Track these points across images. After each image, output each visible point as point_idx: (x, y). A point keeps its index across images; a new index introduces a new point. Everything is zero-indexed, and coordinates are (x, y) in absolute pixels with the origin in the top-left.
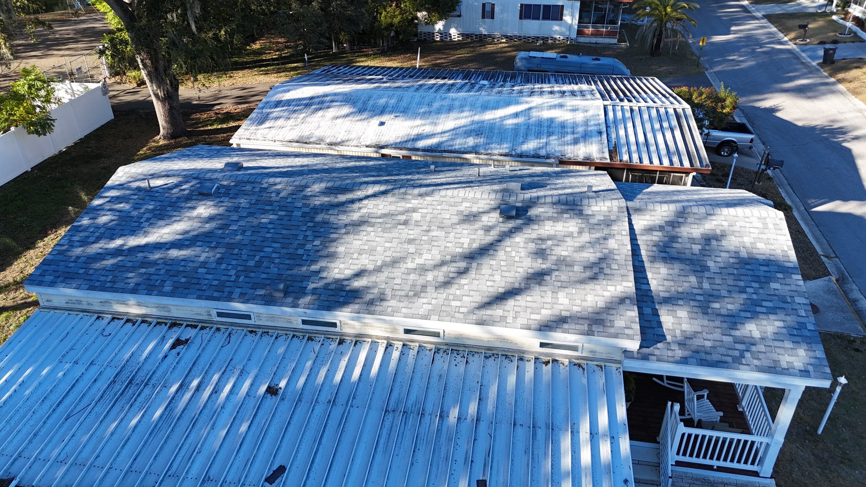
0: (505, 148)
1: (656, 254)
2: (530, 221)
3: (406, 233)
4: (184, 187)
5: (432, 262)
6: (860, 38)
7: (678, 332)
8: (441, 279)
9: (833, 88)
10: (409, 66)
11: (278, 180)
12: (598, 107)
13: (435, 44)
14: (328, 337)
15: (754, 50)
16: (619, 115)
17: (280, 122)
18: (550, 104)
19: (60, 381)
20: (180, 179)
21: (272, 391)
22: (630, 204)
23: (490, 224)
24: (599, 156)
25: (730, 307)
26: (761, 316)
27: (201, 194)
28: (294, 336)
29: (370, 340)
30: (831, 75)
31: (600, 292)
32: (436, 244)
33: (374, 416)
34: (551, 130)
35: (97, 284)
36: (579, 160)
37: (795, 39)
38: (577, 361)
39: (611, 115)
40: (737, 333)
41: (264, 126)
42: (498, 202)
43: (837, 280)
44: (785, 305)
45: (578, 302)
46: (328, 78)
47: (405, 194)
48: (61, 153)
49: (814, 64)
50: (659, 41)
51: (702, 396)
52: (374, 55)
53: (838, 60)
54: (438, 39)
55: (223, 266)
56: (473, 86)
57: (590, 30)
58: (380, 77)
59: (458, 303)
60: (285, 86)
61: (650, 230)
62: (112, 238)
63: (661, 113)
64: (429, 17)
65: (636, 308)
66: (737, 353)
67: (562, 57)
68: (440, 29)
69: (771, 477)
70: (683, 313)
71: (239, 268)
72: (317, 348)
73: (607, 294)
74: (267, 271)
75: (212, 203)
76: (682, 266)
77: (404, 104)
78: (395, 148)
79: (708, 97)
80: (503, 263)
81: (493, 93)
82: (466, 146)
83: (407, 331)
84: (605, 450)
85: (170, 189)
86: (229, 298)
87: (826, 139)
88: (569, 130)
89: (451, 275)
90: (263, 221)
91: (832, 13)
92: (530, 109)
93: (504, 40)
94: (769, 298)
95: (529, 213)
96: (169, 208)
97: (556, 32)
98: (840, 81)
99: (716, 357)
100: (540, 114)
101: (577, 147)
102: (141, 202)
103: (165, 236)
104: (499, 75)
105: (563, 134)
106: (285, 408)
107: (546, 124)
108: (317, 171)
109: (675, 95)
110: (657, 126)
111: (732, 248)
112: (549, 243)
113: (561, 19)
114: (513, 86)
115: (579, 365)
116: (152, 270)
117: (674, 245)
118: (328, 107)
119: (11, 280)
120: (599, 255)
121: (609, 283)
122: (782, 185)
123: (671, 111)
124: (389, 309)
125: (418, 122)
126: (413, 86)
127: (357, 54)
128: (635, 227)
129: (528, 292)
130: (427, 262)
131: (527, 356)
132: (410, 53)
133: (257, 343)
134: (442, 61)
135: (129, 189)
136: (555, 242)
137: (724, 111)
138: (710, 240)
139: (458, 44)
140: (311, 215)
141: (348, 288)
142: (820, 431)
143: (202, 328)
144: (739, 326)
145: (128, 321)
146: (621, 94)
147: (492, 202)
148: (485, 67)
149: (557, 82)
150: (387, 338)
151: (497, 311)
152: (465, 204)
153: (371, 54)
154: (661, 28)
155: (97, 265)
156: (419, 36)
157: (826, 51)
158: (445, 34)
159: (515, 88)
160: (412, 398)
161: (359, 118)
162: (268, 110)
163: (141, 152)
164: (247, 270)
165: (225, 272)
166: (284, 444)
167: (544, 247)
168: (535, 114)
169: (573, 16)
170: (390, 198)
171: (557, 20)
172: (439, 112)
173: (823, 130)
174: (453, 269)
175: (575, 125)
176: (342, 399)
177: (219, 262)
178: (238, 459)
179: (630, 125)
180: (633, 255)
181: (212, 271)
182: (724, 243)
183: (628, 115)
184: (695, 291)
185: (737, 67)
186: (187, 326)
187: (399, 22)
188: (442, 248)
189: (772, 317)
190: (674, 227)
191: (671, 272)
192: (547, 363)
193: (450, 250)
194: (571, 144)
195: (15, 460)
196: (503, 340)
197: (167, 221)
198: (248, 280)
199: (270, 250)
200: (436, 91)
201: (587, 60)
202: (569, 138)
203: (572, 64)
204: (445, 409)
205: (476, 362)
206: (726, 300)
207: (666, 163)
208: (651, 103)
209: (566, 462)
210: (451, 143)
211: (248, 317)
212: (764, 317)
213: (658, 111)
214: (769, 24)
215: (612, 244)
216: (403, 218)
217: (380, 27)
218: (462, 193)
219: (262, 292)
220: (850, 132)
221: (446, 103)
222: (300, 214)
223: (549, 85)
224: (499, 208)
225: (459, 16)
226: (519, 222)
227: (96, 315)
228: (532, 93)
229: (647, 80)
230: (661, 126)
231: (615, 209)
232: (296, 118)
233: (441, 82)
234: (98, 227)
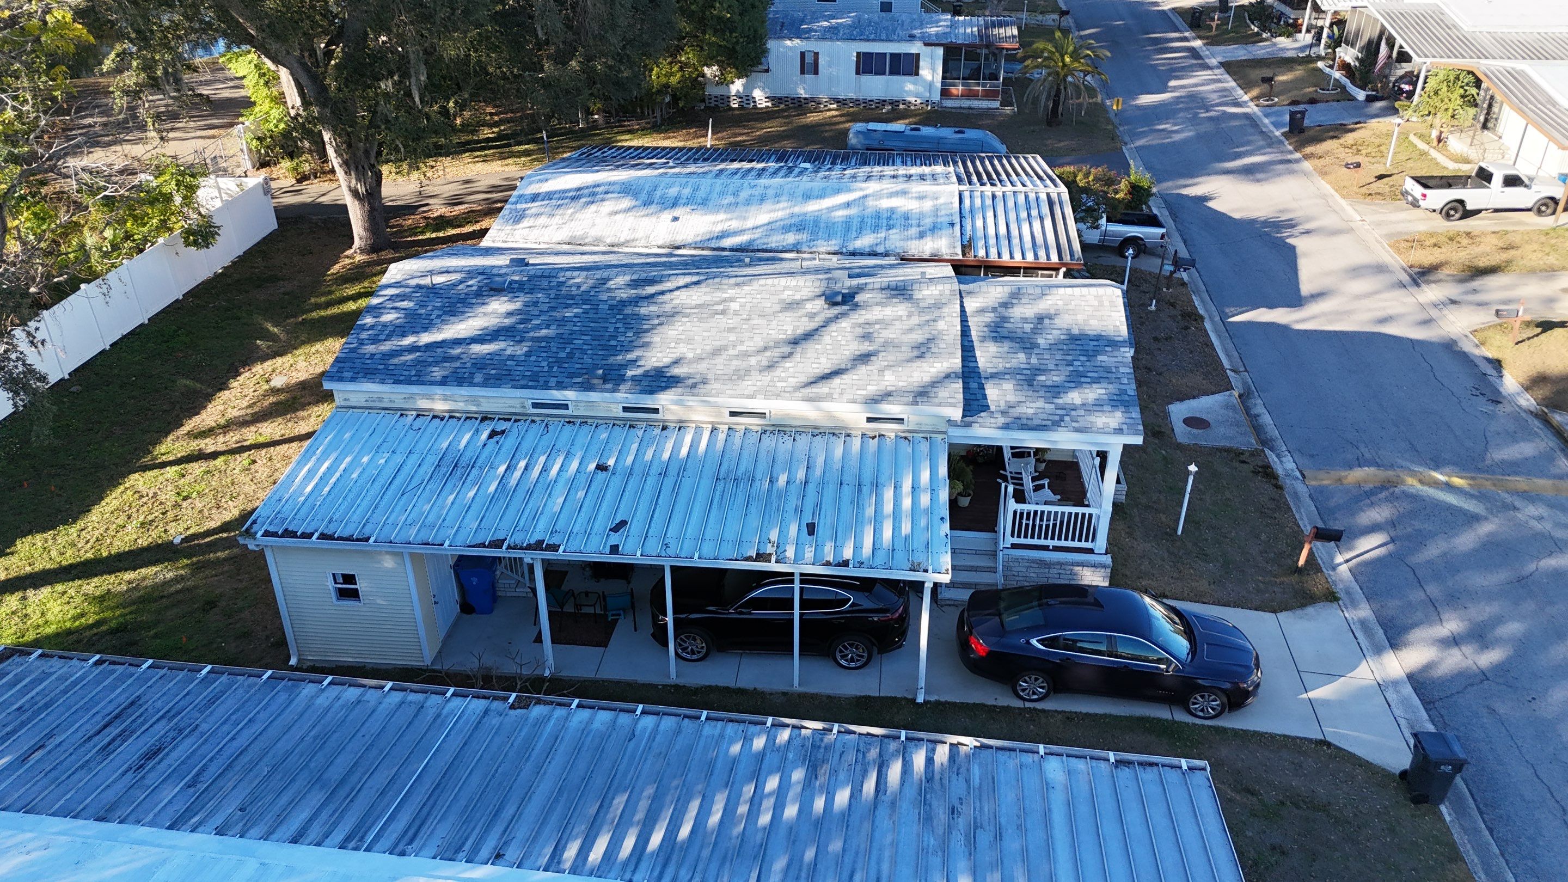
0: (834, 245)
1: (987, 334)
2: (856, 306)
3: (722, 321)
4: (470, 283)
5: (754, 349)
6: (1350, 95)
7: (1002, 404)
8: (765, 363)
9: (1295, 166)
10: (696, 145)
11: (576, 273)
12: (951, 194)
13: (730, 113)
14: (650, 425)
15: (1196, 115)
16: (978, 202)
17: (543, 220)
18: (891, 190)
19: (384, 467)
20: (463, 275)
21: (601, 468)
22: (963, 287)
23: (815, 311)
24: (948, 251)
25: (1055, 378)
26: (1084, 385)
27: (492, 289)
28: (614, 425)
29: (694, 425)
30: (1297, 149)
31: (927, 369)
32: (757, 331)
33: (706, 484)
34: (891, 222)
35: (402, 378)
36: (925, 257)
37: (1257, 98)
38: (903, 435)
39: (967, 202)
40: (1060, 401)
41: (521, 225)
42: (823, 289)
43: (1240, 396)
44: (1109, 375)
45: (905, 378)
46: (593, 163)
47: (720, 284)
48: (217, 276)
49: (1278, 133)
50: (1056, 104)
51: (1043, 486)
52: (642, 130)
53: (1310, 128)
54: (736, 106)
55: (533, 358)
56: (790, 170)
57: (958, 89)
58: (663, 160)
59: (784, 384)
60: (541, 174)
61: (982, 311)
62: (404, 335)
63: (1031, 198)
64: (722, 74)
65: (960, 381)
66: (1057, 418)
67: (912, 129)
68: (738, 91)
69: (1106, 553)
70: (1008, 386)
71: (550, 360)
72: (640, 433)
73: (933, 370)
74: (581, 361)
75: (506, 298)
76: (1013, 345)
77: (701, 194)
78: (695, 248)
79: (1096, 179)
80: (828, 347)
81: (817, 179)
82: (785, 244)
83: (733, 414)
84: (925, 500)
85: (455, 285)
86: (546, 387)
87: (1267, 234)
88: (914, 222)
89: (775, 360)
90: (567, 314)
91: (1319, 58)
92: (865, 197)
93: (835, 106)
94: (1095, 369)
95: (856, 300)
96: (459, 305)
97: (909, 93)
98: (1306, 157)
99: (1036, 422)
100: (878, 203)
101: (923, 241)
102: (426, 299)
103: (462, 332)
104: (826, 155)
105: (907, 227)
106: (616, 482)
107: (885, 216)
108: (616, 266)
109: (1055, 177)
110: (1024, 215)
111: (1066, 326)
112: (877, 326)
113: (917, 74)
114: (845, 169)
115: (906, 438)
116: (457, 364)
117: (1006, 325)
118: (603, 200)
119: (214, 424)
120: (927, 336)
121: (936, 360)
122: (1197, 292)
123: (1043, 197)
124: (714, 392)
125: (722, 216)
126: (711, 171)
127: (616, 130)
128: (967, 309)
129: (854, 372)
130: (749, 349)
131: (853, 433)
132: (697, 127)
133: (577, 431)
134: (744, 138)
135: (407, 287)
136: (884, 326)
137: (1117, 196)
138: (1042, 319)
139: (766, 113)
140: (620, 307)
141: (668, 375)
142: (1179, 532)
143: (516, 421)
144: (1062, 395)
145: (434, 417)
146: (985, 177)
147: (816, 290)
148: (807, 146)
149: (904, 163)
150: (712, 423)
151: (823, 388)
152: (787, 293)
153: (638, 130)
154: (1058, 85)
155: (395, 361)
156: (707, 101)
157: (1292, 114)
158: (746, 98)
159: (847, 172)
160: (742, 469)
161: (645, 212)
162: (524, 206)
163: (332, 271)
164: (559, 362)
165: (536, 364)
166: (622, 506)
167: (871, 331)
168: (871, 203)
169: (934, 70)
170: (703, 289)
171: (910, 74)
172: (748, 202)
173: (1266, 223)
174: (777, 355)
175: (921, 216)
176: (673, 471)
177: (528, 354)
178: (580, 518)
179: (990, 214)
180: (962, 336)
181: (523, 363)
182: (1056, 321)
183: (989, 202)
184: (1022, 366)
185: (1169, 140)
186: (499, 419)
187: (679, 82)
188: (765, 335)
189: (1095, 386)
190: (1006, 308)
191: (1000, 350)
192: (873, 438)
193: (773, 336)
194: (916, 238)
195: (364, 525)
196: (831, 416)
197: (461, 318)
198: (562, 370)
199: (581, 342)
200: (742, 177)
201: (947, 133)
202: (913, 231)
203: (926, 139)
204: (775, 475)
205: (803, 441)
206: (1053, 373)
207: (1030, 257)
208: (1019, 187)
209: (888, 508)
210: (766, 241)
211: (566, 407)
212: (1088, 386)
213: (1026, 197)
214: (1227, 77)
215: (941, 325)
216: (721, 307)
217: (651, 89)
218: (783, 281)
219: (579, 380)
220: (1300, 224)
221: (757, 191)
222: (607, 307)
223: (892, 168)
224: (823, 294)
225: (767, 71)
226: (845, 308)
227: (399, 413)
228: (869, 178)
229: (1025, 158)
230: (1029, 215)
231: (947, 292)
232: (563, 215)
233: (746, 165)
234: (385, 325)
